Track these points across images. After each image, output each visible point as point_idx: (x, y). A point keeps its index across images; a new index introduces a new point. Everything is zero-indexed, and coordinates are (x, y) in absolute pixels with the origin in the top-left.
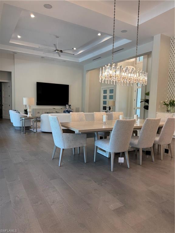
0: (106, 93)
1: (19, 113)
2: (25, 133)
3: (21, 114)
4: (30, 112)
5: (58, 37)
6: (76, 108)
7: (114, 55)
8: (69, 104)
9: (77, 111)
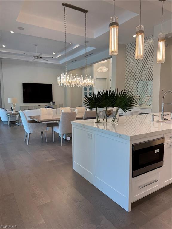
0: (87, 90)
1: (6, 110)
2: (11, 126)
3: (7, 111)
4: (14, 109)
5: (37, 46)
6: (60, 104)
7: (87, 58)
8: (53, 101)
9: (61, 106)
